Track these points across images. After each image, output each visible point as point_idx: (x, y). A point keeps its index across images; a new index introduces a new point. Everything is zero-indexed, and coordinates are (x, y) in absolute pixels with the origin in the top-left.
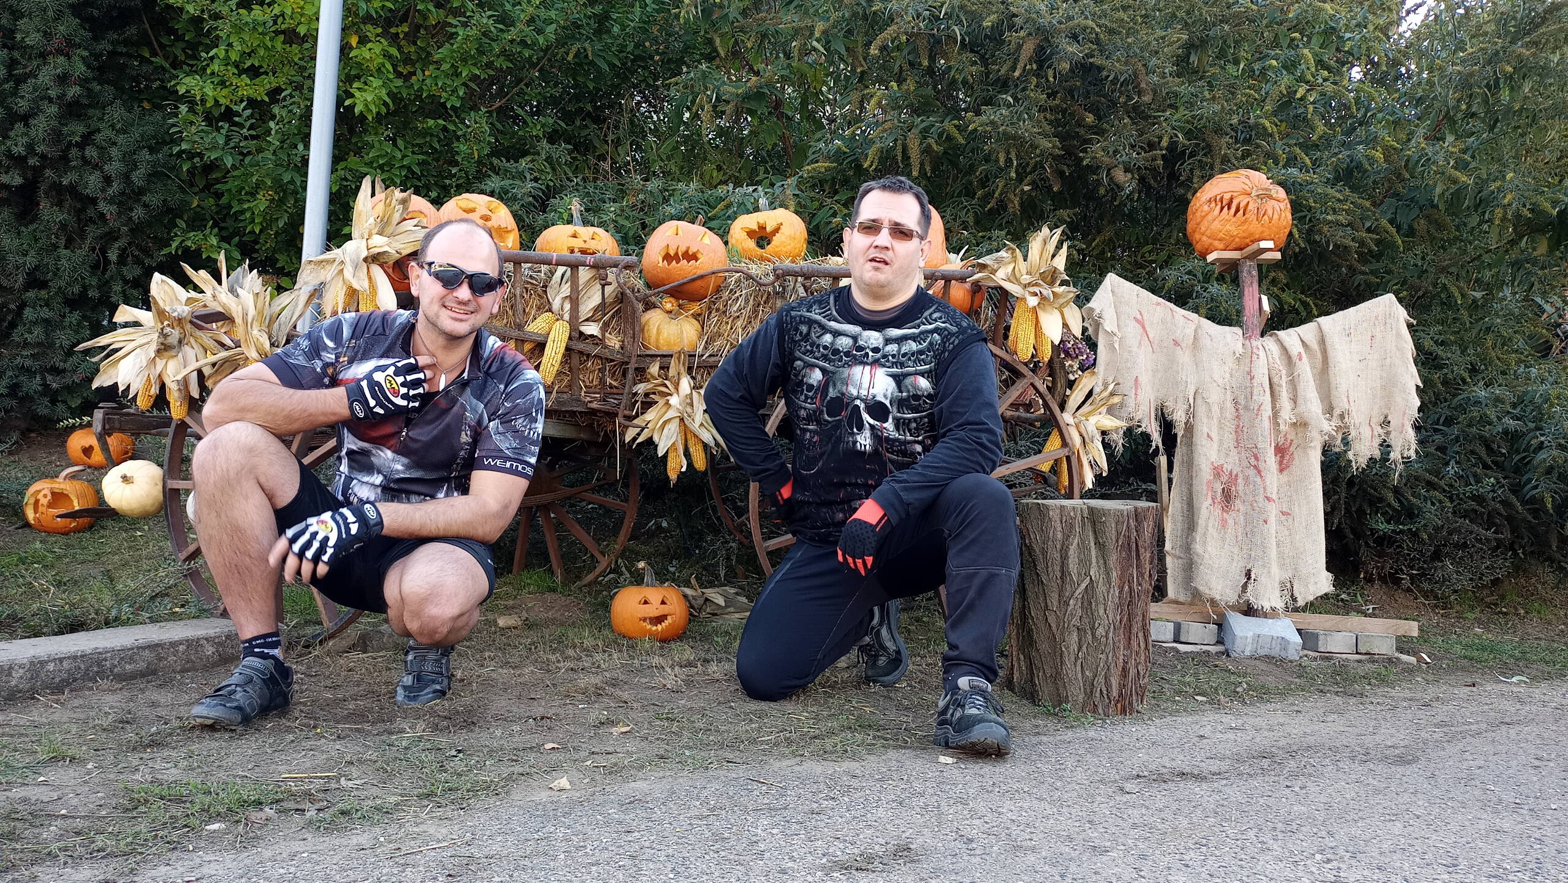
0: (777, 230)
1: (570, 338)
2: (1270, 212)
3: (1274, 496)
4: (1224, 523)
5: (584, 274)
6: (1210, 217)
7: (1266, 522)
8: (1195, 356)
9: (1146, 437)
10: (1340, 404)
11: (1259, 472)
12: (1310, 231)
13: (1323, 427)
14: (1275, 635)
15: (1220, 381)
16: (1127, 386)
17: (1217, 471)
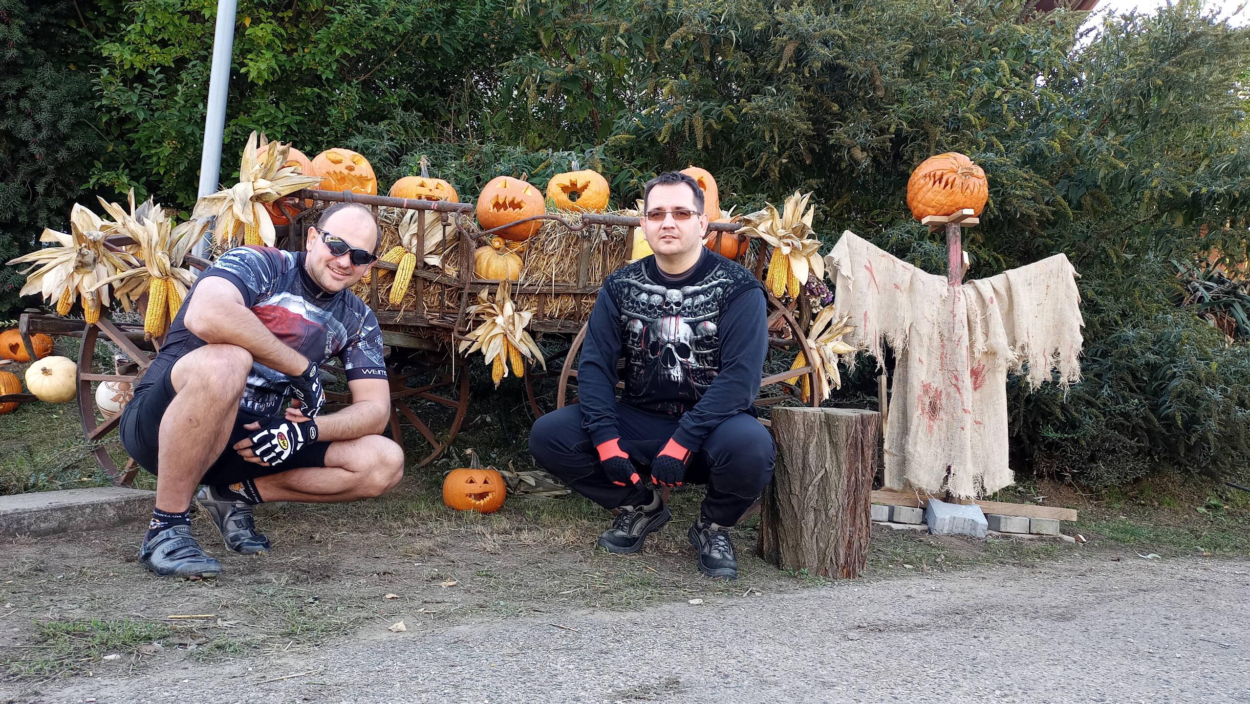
0: (585, 187)
1: (416, 267)
2: (971, 187)
3: (970, 409)
4: (931, 428)
5: (429, 216)
6: (925, 189)
7: (963, 429)
8: (910, 297)
9: (873, 360)
10: (1022, 339)
11: (958, 389)
12: (1003, 202)
13: (1008, 355)
14: (967, 518)
15: (930, 318)
16: (858, 320)
17: (926, 388)
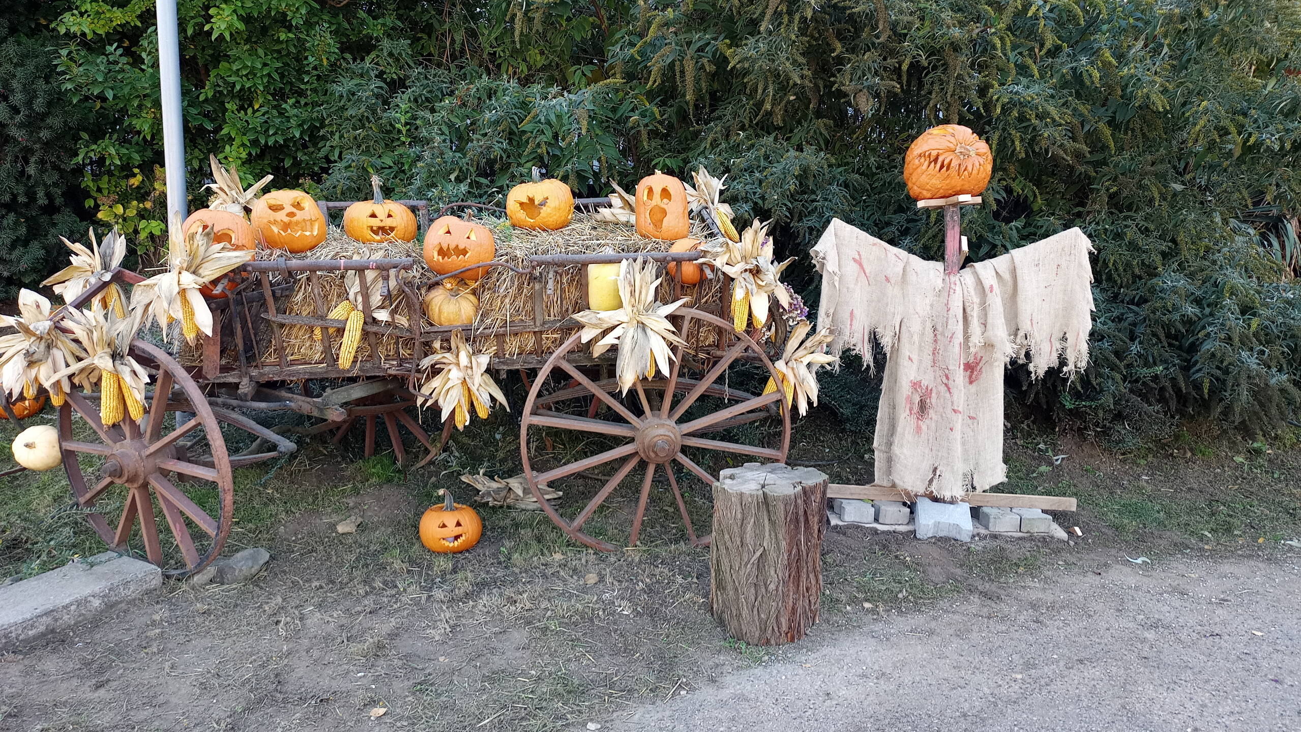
0: (543, 204)
1: (365, 323)
2: (970, 168)
3: (960, 409)
4: (918, 430)
6: (919, 170)
7: (951, 429)
8: (903, 289)
10: (1025, 326)
11: (949, 389)
15: (921, 313)
16: (844, 315)
17: (916, 385)
